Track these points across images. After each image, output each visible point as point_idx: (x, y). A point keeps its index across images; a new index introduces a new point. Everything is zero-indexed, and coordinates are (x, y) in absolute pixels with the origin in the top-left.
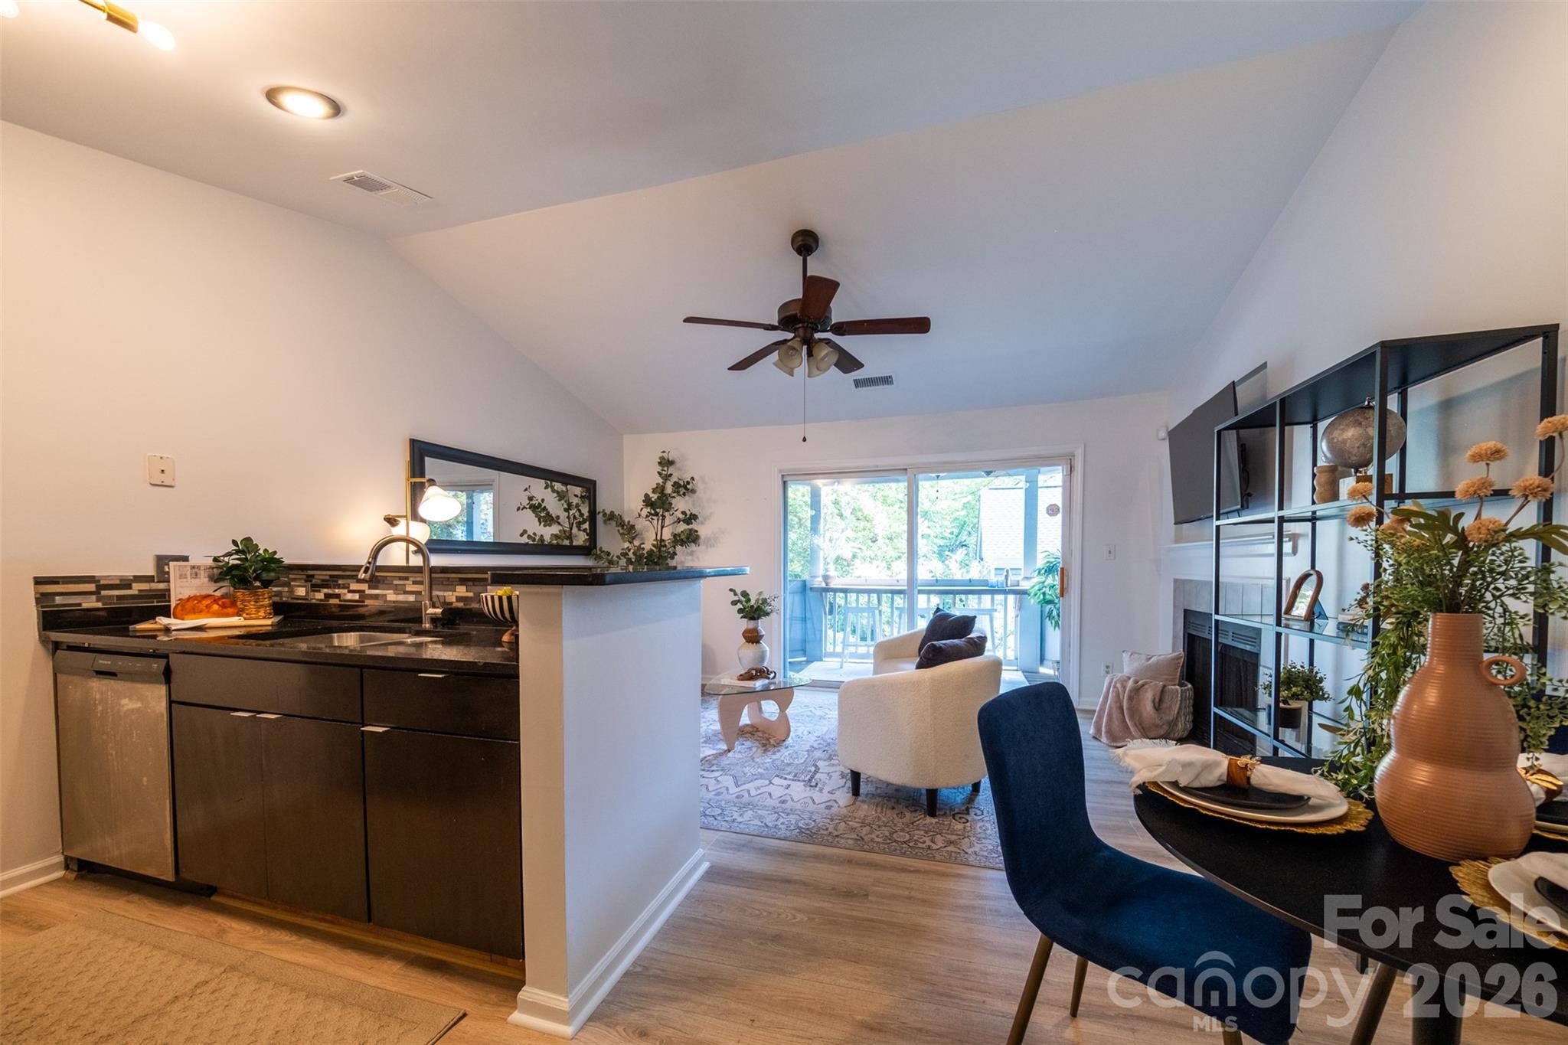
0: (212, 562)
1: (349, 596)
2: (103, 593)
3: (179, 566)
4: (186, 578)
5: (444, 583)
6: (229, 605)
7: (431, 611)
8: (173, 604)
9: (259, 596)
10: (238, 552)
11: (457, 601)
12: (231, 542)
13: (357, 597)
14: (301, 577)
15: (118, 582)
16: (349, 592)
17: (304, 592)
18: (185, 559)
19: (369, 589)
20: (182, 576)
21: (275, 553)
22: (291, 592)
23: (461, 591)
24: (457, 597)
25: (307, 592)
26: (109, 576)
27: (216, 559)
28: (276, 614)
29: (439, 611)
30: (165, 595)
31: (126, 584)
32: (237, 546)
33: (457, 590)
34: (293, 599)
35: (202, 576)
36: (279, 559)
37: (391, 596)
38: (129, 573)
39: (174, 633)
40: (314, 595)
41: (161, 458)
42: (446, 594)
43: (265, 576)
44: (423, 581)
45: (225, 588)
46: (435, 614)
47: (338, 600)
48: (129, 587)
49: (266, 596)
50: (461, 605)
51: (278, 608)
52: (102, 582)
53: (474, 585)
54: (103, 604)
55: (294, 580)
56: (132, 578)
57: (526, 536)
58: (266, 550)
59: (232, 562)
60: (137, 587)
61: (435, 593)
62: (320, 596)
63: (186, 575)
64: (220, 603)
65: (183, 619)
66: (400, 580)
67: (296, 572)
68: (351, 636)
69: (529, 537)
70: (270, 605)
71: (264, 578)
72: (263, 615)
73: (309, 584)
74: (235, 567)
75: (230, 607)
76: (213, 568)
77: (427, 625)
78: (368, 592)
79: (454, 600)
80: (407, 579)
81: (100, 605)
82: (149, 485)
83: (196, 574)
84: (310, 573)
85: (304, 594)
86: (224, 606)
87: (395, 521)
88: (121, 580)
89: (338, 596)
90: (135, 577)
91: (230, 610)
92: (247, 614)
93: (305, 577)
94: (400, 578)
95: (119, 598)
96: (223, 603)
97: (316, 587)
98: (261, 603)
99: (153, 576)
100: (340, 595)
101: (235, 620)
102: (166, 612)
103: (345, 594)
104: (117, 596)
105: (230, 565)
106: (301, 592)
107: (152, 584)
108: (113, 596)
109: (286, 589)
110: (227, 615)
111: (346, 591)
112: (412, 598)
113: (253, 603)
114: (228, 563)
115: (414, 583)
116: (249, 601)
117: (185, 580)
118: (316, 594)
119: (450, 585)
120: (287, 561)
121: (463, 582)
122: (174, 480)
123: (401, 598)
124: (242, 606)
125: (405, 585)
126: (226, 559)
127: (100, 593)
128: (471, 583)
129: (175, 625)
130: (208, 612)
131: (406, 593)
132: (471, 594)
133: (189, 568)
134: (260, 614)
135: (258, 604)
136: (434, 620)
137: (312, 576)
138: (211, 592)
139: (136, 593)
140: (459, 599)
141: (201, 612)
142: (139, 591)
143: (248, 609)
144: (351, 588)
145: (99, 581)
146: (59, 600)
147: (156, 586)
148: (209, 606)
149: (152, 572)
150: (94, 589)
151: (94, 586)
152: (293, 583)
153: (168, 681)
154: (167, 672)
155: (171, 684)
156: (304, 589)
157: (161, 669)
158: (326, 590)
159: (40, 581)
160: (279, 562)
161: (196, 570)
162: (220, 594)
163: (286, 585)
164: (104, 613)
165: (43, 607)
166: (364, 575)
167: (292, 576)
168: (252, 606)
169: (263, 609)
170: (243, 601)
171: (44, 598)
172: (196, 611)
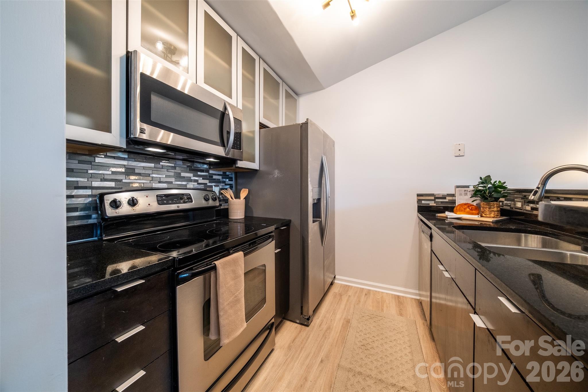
0: (472, 188)
2: (437, 200)
3: (460, 190)
4: (462, 195)
6: (478, 210)
8: (456, 206)
9: (492, 205)
10: (482, 183)
12: (479, 178)
14: (519, 196)
15: (441, 196)
17: (520, 205)
18: (468, 187)
20: (461, 195)
21: (505, 183)
22: (515, 204)
25: (522, 206)
26: (439, 194)
27: (474, 187)
28: (502, 215)
30: (454, 202)
32: (482, 180)
34: (515, 208)
35: (469, 195)
36: (504, 186)
38: (445, 193)
39: (448, 219)
40: (525, 207)
41: (459, 144)
43: (495, 195)
45: (478, 201)
48: (445, 198)
49: (495, 206)
51: (503, 212)
52: (436, 196)
54: (436, 204)
55: (517, 198)
56: (446, 195)
58: (499, 182)
59: (480, 188)
60: (448, 199)
62: (528, 208)
63: (462, 194)
64: (470, 208)
65: (456, 214)
70: (498, 211)
71: (495, 197)
72: (493, 216)
74: (481, 190)
75: (474, 210)
76: (473, 191)
81: (435, 205)
82: (454, 157)
83: (466, 194)
84: (524, 194)
85: (520, 206)
86: (471, 210)
88: (442, 195)
90: (447, 194)
91: (474, 212)
92: (485, 214)
95: (442, 202)
96: (472, 208)
98: (492, 210)
101: (476, 217)
102: (451, 209)
104: (441, 202)
105: (478, 189)
106: (519, 205)
110: (472, 214)
113: (488, 209)
116: (486, 208)
117: (462, 196)
122: (464, 153)
124: (483, 210)
126: (478, 187)
127: (435, 200)
129: (450, 216)
130: (464, 211)
133: (463, 191)
134: (491, 215)
135: (490, 210)
137: (525, 196)
138: (470, 202)
139: (448, 201)
141: (462, 211)
143: (485, 212)
145: (435, 195)
146: (423, 202)
147: (454, 198)
148: (465, 209)
149: (453, 193)
150: (433, 199)
151: (433, 197)
152: (515, 200)
153: (431, 240)
154: (431, 237)
155: (432, 242)
156: (520, 203)
157: (430, 233)
158: (532, 205)
159: (418, 195)
160: (505, 188)
161: (466, 192)
162: (475, 203)
163: (513, 200)
164: (442, 208)
165: (419, 204)
166: (533, 197)
167: (515, 196)
168: (488, 211)
169: (493, 213)
170: (483, 208)
171: (419, 201)
172: (460, 211)
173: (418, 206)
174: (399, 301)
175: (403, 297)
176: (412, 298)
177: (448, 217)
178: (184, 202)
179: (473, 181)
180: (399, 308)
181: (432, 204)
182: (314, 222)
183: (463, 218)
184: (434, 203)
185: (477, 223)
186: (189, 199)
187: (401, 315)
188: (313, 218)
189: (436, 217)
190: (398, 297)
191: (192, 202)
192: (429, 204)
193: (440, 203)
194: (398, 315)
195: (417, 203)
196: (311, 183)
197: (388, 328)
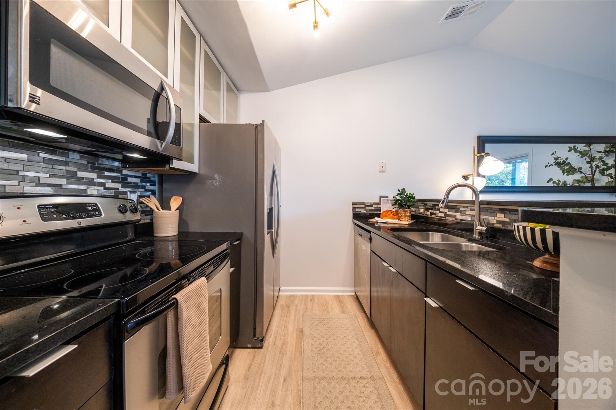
0: (393, 198)
1: (440, 215)
2: (366, 208)
3: (383, 199)
5: (489, 211)
6: (396, 215)
7: (479, 228)
8: (381, 212)
9: (406, 212)
10: (400, 194)
11: (497, 223)
12: (398, 190)
13: (443, 215)
15: (370, 205)
16: (440, 212)
17: (423, 211)
18: (387, 197)
19: (448, 211)
20: (384, 203)
21: (413, 194)
22: (419, 211)
23: (500, 217)
24: (497, 221)
25: (424, 211)
26: (368, 203)
27: (394, 197)
28: (412, 219)
29: (484, 228)
30: (379, 209)
31: (371, 206)
32: (400, 192)
33: (497, 216)
34: (419, 213)
35: (390, 203)
36: (413, 197)
37: (459, 216)
38: (373, 202)
39: (378, 224)
41: (382, 162)
42: (490, 218)
43: (408, 204)
44: (475, 209)
45: (396, 208)
46: (481, 230)
47: (435, 216)
48: (372, 206)
49: (408, 212)
50: (500, 226)
51: (413, 217)
52: (366, 205)
53: (510, 214)
54: (366, 212)
55: (420, 206)
57: (551, 182)
58: (410, 193)
59: (398, 198)
60: (375, 206)
61: (482, 217)
62: (429, 213)
64: (393, 214)
65: (382, 219)
66: (463, 208)
67: (420, 202)
68: (438, 234)
69: (554, 183)
70: (410, 216)
71: (408, 205)
72: (407, 219)
73: (425, 208)
74: (399, 200)
75: (396, 216)
76: (393, 200)
77: (476, 236)
78: (448, 213)
79: (495, 222)
80: (467, 207)
81: (365, 212)
82: (379, 172)
83: (388, 203)
84: (426, 203)
86: (394, 215)
87: (467, 177)
88: (371, 204)
89: (435, 214)
90: (374, 203)
91: (395, 217)
92: (402, 219)
93: (423, 204)
94: (464, 207)
95: (370, 210)
96: (394, 214)
97: (427, 209)
98: (407, 215)
99: (378, 203)
100: (436, 213)
101: (397, 221)
102: (379, 215)
103: (438, 213)
104: (370, 209)
105: (397, 199)
106: (422, 211)
107: (378, 206)
108: (368, 209)
109: (417, 209)
110: (394, 219)
111: (438, 212)
112: (469, 218)
113: (404, 214)
114: (396, 198)
115: (471, 210)
117: (385, 205)
118: (427, 212)
119: (493, 212)
120: (417, 198)
121: (502, 211)
122: (385, 169)
123: (464, 218)
124: (400, 216)
125: (466, 211)
126: (396, 197)
127: (365, 208)
128: (508, 212)
129: (379, 221)
130: (389, 217)
131: (466, 214)
132: (508, 220)
133: (386, 200)
134: (406, 219)
135: (405, 215)
136: (481, 234)
137: (426, 204)
138: (391, 209)
139: (374, 208)
140: (499, 222)
141: (387, 217)
142: (375, 208)
144: (441, 211)
145: (365, 204)
146: (357, 210)
147: (379, 206)
148: (389, 215)
149: (378, 201)
150: (364, 207)
151: (364, 205)
152: (419, 207)
153: (371, 242)
154: (371, 239)
155: (372, 244)
156: (423, 210)
157: (369, 237)
158: (431, 211)
159: (353, 204)
160: (414, 198)
161: (388, 201)
162: (394, 210)
163: (417, 207)
164: (368, 214)
165: (353, 211)
166: (442, 205)
167: (419, 204)
168: (403, 216)
169: (407, 218)
170: (401, 213)
171: (354, 209)
172: (386, 216)
173: (353, 213)
174: (339, 300)
175: (342, 295)
176: (349, 296)
177: (378, 222)
178: (89, 216)
179: (392, 193)
180: (341, 306)
181: (363, 211)
182: (268, 234)
183: (388, 222)
184: (365, 211)
185: (397, 226)
186: (96, 211)
187: (344, 312)
188: (268, 229)
189: (369, 222)
190: (338, 296)
191: (101, 215)
192: (361, 211)
193: (369, 211)
194: (342, 314)
195: (352, 210)
196: (266, 192)
197: (336, 327)
